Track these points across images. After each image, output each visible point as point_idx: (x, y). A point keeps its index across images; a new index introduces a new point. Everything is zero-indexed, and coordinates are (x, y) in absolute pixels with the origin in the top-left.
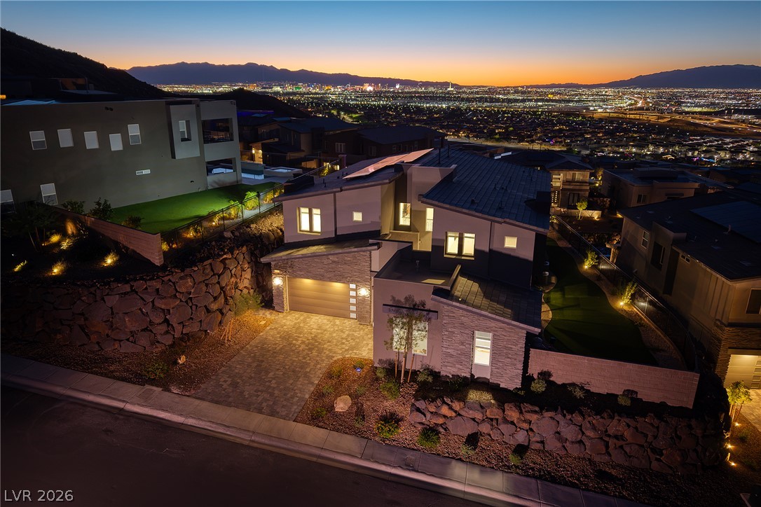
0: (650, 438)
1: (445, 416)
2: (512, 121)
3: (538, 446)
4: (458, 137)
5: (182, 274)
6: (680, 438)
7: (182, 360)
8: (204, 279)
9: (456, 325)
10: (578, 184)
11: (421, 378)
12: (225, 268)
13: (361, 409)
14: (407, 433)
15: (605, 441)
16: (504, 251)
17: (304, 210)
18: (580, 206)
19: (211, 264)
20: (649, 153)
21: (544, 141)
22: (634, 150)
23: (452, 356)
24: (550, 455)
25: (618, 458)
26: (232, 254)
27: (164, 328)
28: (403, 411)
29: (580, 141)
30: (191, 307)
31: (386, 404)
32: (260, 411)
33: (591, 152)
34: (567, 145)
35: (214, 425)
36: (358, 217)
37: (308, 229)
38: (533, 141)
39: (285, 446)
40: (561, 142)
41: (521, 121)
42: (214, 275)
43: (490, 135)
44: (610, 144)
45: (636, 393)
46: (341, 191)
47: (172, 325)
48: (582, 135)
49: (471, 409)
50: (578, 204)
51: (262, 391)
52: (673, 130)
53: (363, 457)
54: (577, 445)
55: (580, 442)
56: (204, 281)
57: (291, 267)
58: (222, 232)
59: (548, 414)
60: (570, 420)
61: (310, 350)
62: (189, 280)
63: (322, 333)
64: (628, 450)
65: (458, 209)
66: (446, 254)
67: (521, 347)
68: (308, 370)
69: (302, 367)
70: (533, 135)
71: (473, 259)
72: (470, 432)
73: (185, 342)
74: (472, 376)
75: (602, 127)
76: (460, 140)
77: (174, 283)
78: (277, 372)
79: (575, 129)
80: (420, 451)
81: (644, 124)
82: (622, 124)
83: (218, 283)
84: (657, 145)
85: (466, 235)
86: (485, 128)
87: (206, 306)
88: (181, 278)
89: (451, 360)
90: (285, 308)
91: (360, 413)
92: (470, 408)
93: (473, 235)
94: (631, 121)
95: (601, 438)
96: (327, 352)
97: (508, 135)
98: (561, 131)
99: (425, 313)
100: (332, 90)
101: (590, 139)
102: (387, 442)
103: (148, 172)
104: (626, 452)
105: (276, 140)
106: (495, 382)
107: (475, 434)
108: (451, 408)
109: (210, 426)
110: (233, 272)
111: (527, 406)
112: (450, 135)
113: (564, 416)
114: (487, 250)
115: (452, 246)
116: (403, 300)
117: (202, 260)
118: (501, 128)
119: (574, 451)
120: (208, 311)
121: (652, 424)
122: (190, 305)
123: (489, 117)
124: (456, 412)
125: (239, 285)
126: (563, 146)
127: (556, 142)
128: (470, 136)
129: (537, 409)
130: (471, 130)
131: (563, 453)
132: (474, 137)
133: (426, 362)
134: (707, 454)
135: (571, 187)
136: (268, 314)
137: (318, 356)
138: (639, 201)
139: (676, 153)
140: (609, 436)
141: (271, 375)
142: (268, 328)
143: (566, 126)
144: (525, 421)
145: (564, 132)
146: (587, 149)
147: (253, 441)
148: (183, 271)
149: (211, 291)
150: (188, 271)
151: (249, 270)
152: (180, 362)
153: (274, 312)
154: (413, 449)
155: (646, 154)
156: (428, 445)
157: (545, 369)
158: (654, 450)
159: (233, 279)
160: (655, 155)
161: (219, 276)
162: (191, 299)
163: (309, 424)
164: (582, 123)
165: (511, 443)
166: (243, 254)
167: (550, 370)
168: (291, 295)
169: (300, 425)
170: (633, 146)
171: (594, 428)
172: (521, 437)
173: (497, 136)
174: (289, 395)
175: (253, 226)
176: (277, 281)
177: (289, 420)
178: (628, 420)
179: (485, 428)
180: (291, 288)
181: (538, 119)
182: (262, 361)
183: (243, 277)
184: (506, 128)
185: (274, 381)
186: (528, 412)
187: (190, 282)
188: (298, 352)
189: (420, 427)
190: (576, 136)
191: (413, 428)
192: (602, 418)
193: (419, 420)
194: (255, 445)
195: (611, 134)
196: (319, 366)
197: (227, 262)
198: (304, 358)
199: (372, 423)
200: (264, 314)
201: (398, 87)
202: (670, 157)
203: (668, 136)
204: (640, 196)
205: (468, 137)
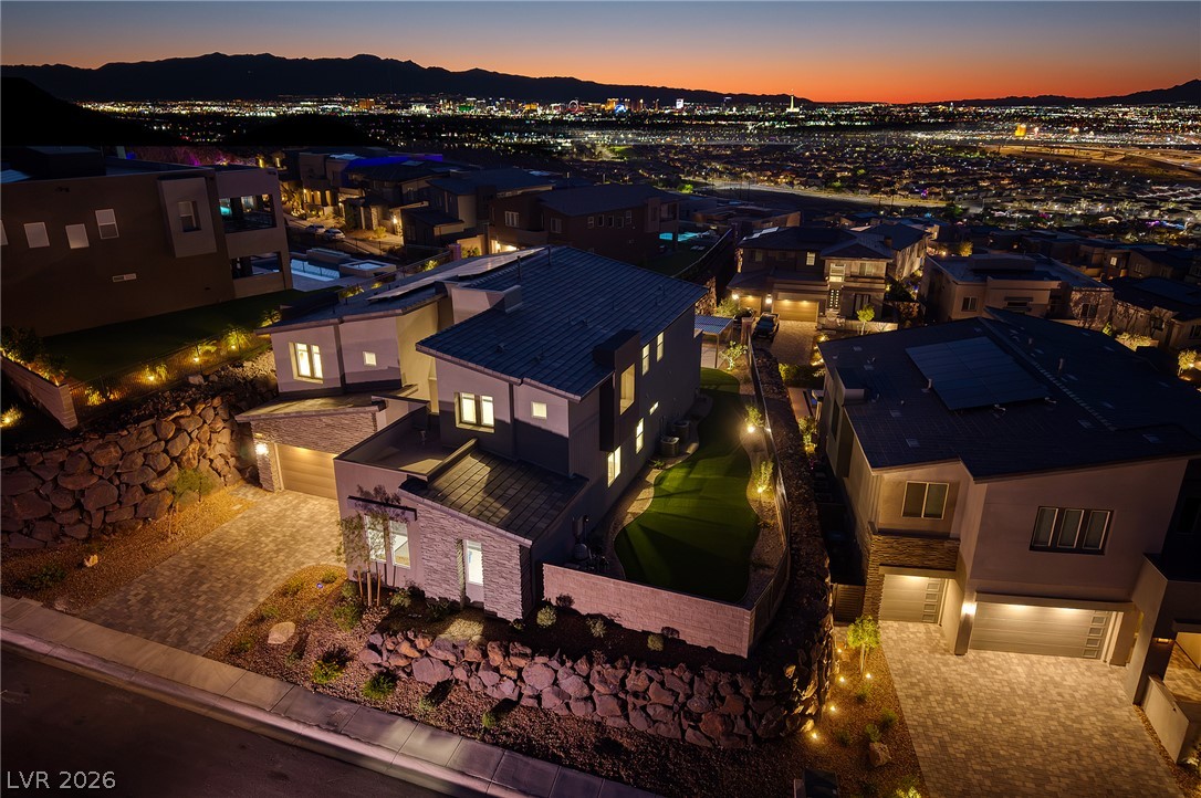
0: (681, 698)
1: (406, 657)
2: (865, 158)
3: (532, 703)
4: (776, 183)
5: (101, 441)
6: (722, 699)
7: (93, 560)
8: (138, 447)
9: (436, 530)
10: (869, 280)
11: (396, 600)
12: (179, 430)
13: (305, 641)
14: (353, 679)
15: (619, 698)
16: (532, 423)
17: (302, 347)
18: (864, 316)
19: (154, 426)
20: (1079, 212)
21: (912, 192)
22: (1056, 207)
23: (436, 572)
24: (546, 715)
25: (638, 721)
26: (193, 409)
27: (76, 515)
28: (355, 646)
29: (969, 192)
30: (118, 487)
31: (338, 635)
32: (163, 640)
33: (985, 209)
34: (949, 198)
35: (88, 659)
36: (370, 359)
37: (309, 374)
38: (894, 192)
39: (172, 691)
40: (939, 194)
41: (879, 158)
42: (159, 440)
43: (827, 182)
44: (1018, 197)
45: (678, 632)
46: (342, 322)
47: (89, 512)
48: (975, 182)
49: (440, 649)
50: (860, 313)
51: (180, 611)
52: (1125, 174)
53: (275, 710)
54: (582, 703)
55: (589, 698)
56: (139, 450)
57: (277, 429)
58: (187, 376)
59: (540, 660)
60: (572, 668)
61: (278, 551)
62: (112, 450)
63: (309, 527)
64: (651, 712)
65: (462, 362)
66: (461, 422)
67: (516, 564)
68: (259, 582)
69: (253, 578)
70: (895, 183)
71: (493, 431)
72: (441, 679)
73: (109, 535)
74: (466, 599)
75: (1009, 170)
76: (777, 189)
77: (87, 454)
78: (216, 584)
79: (966, 172)
80: (359, 703)
81: (1079, 165)
82: (1043, 164)
83: (166, 451)
84: (1093, 200)
85: (484, 397)
86: (820, 169)
87: (143, 485)
88: (99, 447)
89: (436, 576)
90: (276, 486)
91: (299, 648)
92: (438, 648)
93: (491, 399)
94: (1059, 160)
95: (616, 696)
96: (300, 556)
97: (855, 181)
98: (942, 175)
99: (399, 511)
100: (540, 112)
101: (987, 189)
102: (320, 690)
103: (133, 276)
104: (648, 715)
105: (426, 204)
106: (491, 609)
107: (449, 682)
108: (414, 645)
109: (83, 660)
110: (194, 435)
111: (518, 647)
112: (764, 181)
113: (563, 663)
114: (508, 420)
115: (469, 413)
116: (372, 492)
117: (138, 420)
118: (845, 169)
119: (580, 710)
120: (147, 490)
121: (681, 678)
122: (117, 482)
123: (829, 152)
124: (421, 651)
125: (208, 453)
126: (941, 200)
127: (931, 194)
128: (795, 182)
129: (528, 651)
130: (797, 173)
131: (565, 712)
132: (801, 183)
133: (410, 577)
134: (764, 722)
135: (858, 285)
136: (250, 494)
137: (283, 561)
138: (965, 308)
139: (1123, 214)
140: (627, 692)
141: (204, 587)
142: (240, 516)
143: (952, 167)
144: (511, 667)
145: (947, 177)
146: (980, 205)
147: (132, 683)
148: (102, 437)
149: (151, 464)
150: (111, 436)
151: (226, 432)
152: (88, 564)
153: (261, 491)
154: (352, 701)
155: (1075, 215)
156: (375, 696)
157: (565, 594)
158: (689, 715)
159: (193, 445)
160: (1089, 217)
161: (167, 442)
162: (119, 475)
163: (223, 661)
164: (979, 163)
165: (495, 696)
166: (215, 408)
167: (570, 594)
168: (285, 468)
169: (209, 662)
170: (1056, 201)
171: (604, 681)
172: (508, 690)
173: (838, 184)
174: (214, 619)
175: (247, 364)
176: (261, 449)
177: (197, 654)
178: (649, 672)
179: (460, 674)
180: (284, 458)
181: (907, 155)
182: (203, 566)
183: (214, 442)
184: (854, 171)
185: (204, 597)
186: (516, 655)
187: (114, 452)
188: (259, 555)
189: (374, 670)
190: (966, 184)
191: (363, 671)
192: (614, 667)
193: (373, 661)
194: (132, 688)
195: (1022, 180)
196: (277, 576)
197: (182, 421)
198: (263, 564)
199: (312, 661)
200: (244, 494)
201: (680, 104)
202: (1110, 220)
203: (1115, 185)
204: (966, 301)
205: (791, 184)
